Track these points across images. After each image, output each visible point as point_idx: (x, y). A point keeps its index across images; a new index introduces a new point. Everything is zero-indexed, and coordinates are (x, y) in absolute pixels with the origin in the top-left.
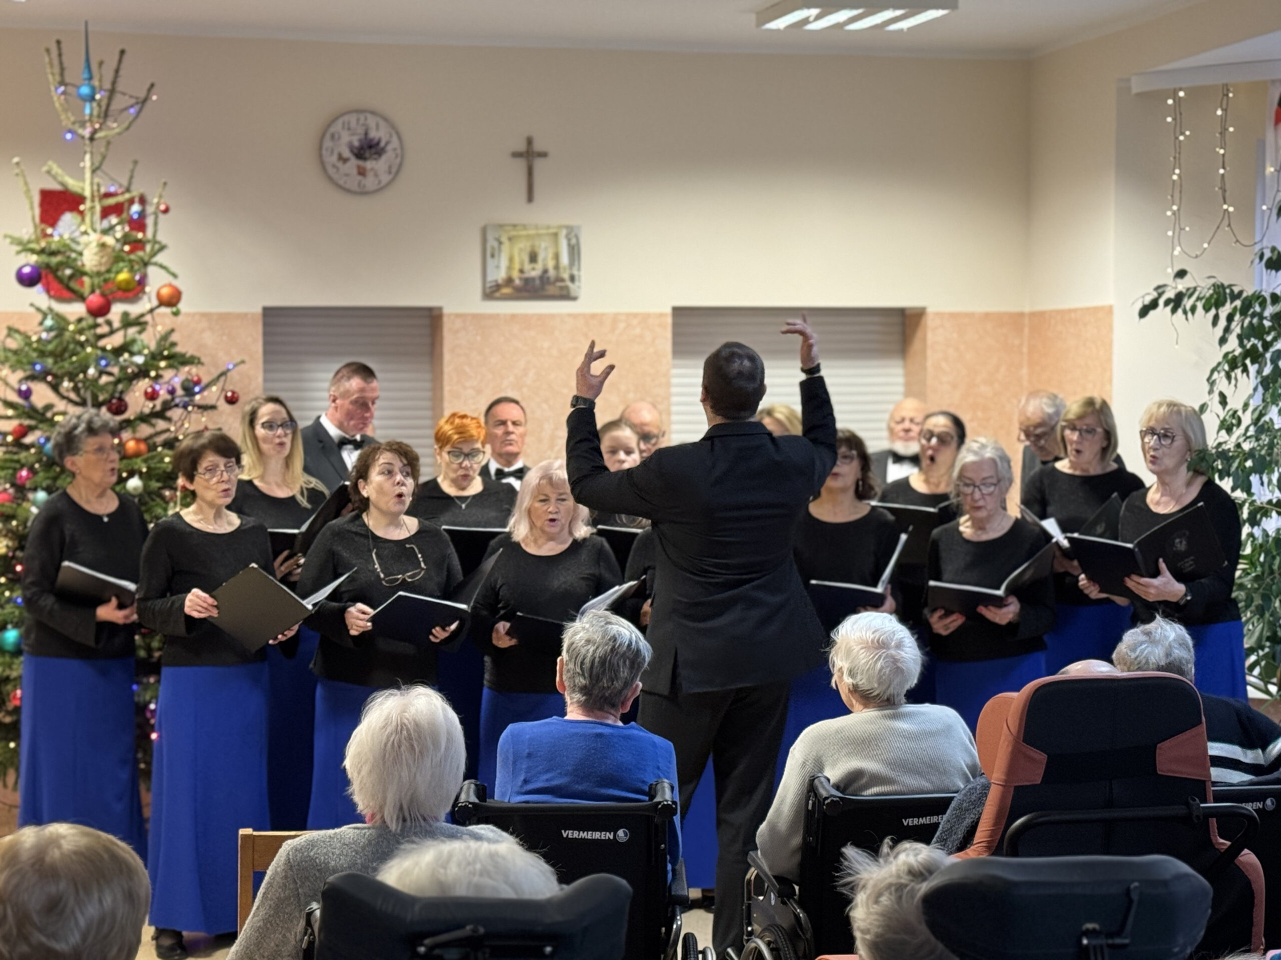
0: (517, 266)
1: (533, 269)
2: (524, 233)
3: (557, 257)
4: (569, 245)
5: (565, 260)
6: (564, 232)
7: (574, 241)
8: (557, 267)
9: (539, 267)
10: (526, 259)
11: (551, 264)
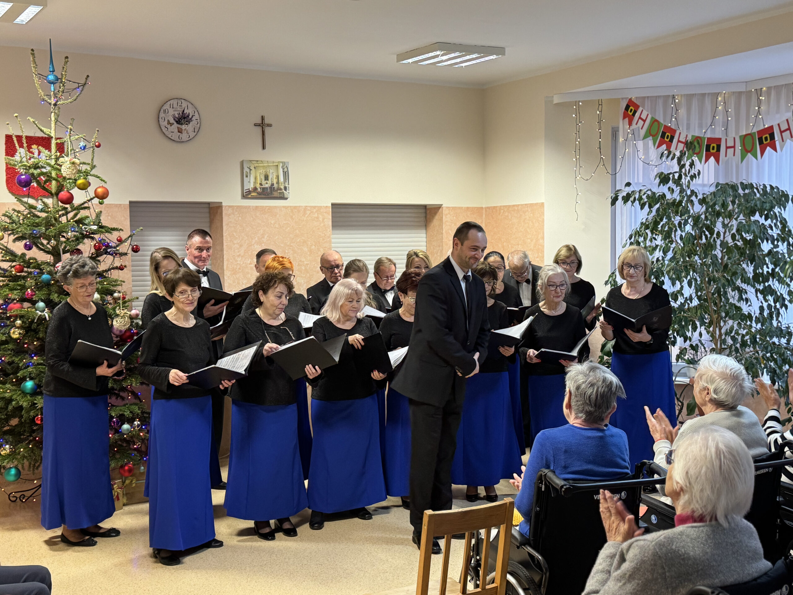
0: (259, 182)
1: (267, 183)
2: (262, 165)
3: (278, 177)
4: (283, 171)
5: (281, 179)
6: (281, 165)
7: (286, 170)
8: (278, 183)
9: (269, 182)
10: (263, 178)
11: (275, 181)
